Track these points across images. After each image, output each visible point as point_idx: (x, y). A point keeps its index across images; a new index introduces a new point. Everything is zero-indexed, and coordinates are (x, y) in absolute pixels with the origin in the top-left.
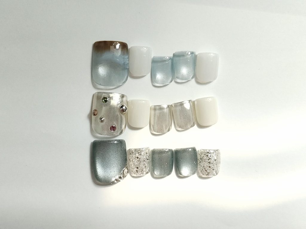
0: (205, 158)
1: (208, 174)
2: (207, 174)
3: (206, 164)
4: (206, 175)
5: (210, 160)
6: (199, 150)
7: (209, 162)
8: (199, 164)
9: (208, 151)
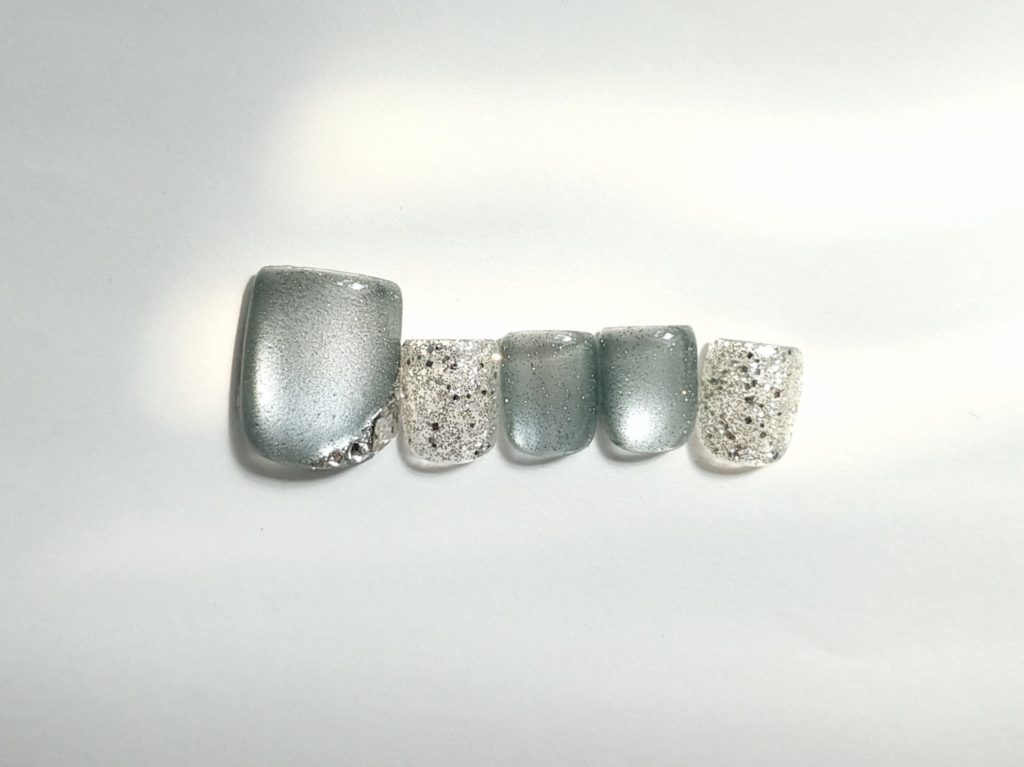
0: (733, 377)
1: (736, 454)
2: (732, 451)
3: (734, 404)
4: (730, 454)
5: (753, 389)
6: (712, 341)
7: (747, 399)
8: (702, 402)
9: (749, 350)
